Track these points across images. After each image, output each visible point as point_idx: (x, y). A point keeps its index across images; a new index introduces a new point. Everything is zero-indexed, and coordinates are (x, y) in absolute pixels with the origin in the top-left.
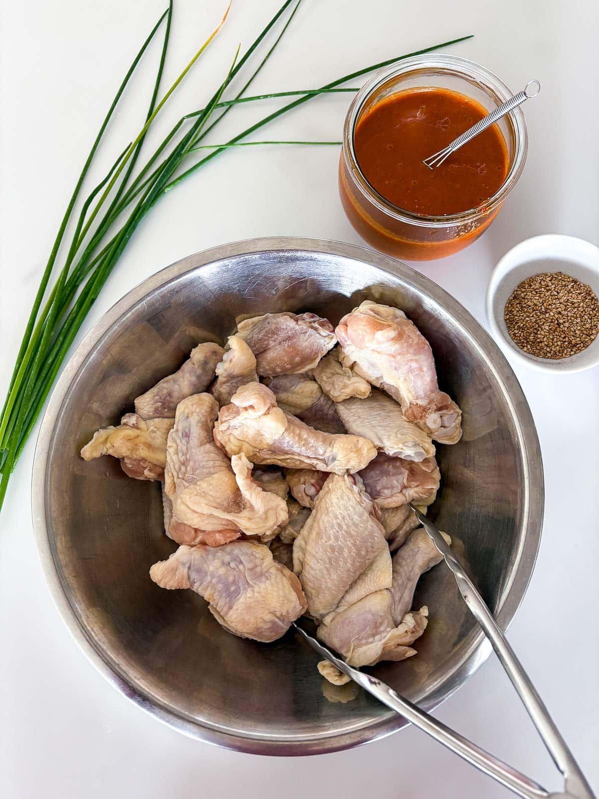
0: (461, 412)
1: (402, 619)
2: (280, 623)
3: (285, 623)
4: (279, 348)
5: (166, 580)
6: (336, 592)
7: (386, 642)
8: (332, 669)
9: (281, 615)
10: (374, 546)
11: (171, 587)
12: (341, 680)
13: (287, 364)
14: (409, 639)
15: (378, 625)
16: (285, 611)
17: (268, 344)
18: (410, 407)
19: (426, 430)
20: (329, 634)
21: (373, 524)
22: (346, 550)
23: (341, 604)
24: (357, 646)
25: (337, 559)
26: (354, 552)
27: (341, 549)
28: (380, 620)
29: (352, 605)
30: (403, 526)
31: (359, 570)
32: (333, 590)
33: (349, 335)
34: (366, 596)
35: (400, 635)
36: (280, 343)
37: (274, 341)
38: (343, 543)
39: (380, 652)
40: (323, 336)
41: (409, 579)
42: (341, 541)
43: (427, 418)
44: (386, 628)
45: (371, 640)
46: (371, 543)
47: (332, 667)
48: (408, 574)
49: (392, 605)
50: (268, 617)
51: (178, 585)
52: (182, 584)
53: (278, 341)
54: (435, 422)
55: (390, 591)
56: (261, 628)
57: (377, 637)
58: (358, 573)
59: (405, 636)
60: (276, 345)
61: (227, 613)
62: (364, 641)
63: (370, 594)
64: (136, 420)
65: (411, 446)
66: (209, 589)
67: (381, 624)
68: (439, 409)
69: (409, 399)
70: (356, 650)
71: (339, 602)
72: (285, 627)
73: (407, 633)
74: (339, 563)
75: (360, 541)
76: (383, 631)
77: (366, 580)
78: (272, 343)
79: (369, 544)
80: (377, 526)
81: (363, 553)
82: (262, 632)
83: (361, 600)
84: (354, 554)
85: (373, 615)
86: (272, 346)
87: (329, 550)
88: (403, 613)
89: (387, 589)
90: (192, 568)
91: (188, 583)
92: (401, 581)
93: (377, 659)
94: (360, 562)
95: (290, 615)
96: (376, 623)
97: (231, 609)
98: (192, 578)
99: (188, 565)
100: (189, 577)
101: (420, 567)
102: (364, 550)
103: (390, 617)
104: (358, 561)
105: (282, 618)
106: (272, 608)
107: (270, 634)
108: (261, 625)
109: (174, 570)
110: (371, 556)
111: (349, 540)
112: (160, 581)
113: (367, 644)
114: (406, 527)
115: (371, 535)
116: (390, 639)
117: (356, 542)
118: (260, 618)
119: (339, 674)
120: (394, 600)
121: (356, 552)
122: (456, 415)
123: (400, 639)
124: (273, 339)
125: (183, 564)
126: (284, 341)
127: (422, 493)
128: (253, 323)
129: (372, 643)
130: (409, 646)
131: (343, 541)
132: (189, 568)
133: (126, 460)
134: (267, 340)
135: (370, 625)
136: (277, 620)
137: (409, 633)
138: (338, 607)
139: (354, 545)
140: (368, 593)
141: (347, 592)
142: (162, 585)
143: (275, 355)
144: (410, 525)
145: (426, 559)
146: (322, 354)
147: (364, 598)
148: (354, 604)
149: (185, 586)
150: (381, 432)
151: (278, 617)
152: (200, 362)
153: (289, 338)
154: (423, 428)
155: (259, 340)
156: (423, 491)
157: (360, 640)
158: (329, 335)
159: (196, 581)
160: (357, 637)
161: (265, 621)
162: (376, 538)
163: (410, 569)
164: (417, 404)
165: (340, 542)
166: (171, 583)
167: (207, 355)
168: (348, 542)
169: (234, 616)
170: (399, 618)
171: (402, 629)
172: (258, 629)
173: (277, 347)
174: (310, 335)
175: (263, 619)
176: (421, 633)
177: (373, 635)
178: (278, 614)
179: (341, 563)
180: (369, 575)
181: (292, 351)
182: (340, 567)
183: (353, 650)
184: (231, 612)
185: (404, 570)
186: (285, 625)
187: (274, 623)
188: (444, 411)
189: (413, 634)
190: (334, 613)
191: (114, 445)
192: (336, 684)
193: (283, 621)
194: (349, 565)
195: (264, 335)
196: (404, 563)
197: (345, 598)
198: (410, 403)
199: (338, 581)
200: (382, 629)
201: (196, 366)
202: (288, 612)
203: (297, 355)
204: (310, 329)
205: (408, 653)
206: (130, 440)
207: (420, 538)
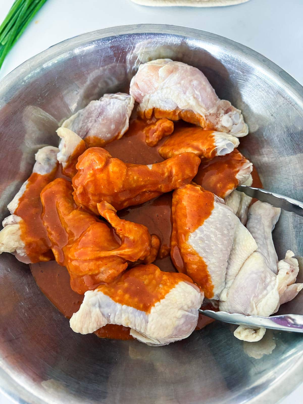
0: (240, 111)
1: (278, 268)
2: (190, 314)
3: (194, 313)
4: (96, 125)
5: (86, 326)
6: (220, 272)
7: (278, 287)
8: (247, 330)
9: (188, 308)
10: (231, 223)
11: (93, 329)
12: (259, 335)
13: (107, 134)
14: (293, 277)
15: (264, 279)
16: (190, 302)
17: (88, 127)
18: (206, 120)
19: (225, 130)
20: (231, 306)
21: (222, 208)
22: (212, 236)
23: (228, 280)
24: (257, 302)
25: (209, 246)
26: (219, 234)
27: (208, 237)
28: (263, 275)
29: (236, 276)
30: (241, 207)
31: (228, 246)
32: (217, 271)
33: (141, 89)
34: (243, 264)
35: (285, 277)
36: (96, 121)
37: (91, 122)
38: (207, 231)
39: (278, 297)
40: (123, 100)
41: (266, 238)
42: (205, 230)
43: (221, 121)
44: (271, 279)
45: (265, 292)
46: (227, 222)
47: (246, 329)
48: (263, 235)
49: (265, 260)
50: (180, 313)
51: (98, 325)
52: (100, 323)
53: (93, 121)
54: (228, 121)
55: (259, 252)
56: (178, 326)
57: (269, 288)
58: (229, 250)
59: (288, 277)
60: (93, 124)
61: (146, 329)
62: (260, 296)
63: (245, 261)
64: (13, 218)
65: (221, 141)
66: (123, 315)
67: (265, 277)
68: (226, 112)
69: (203, 113)
70: (259, 306)
71: (226, 279)
72: (195, 316)
73: (288, 274)
74: (212, 249)
75: (219, 224)
76: (270, 282)
77: (237, 253)
78: (90, 125)
79: (227, 223)
80: (226, 208)
81: (226, 232)
82: (180, 329)
83: (240, 269)
84: (220, 235)
85: (256, 273)
86: (91, 126)
87: (199, 242)
88: (276, 263)
89: (255, 251)
90: (103, 306)
91: (104, 319)
92: (262, 242)
93: (278, 304)
94: (227, 240)
95: (195, 304)
96: (262, 278)
97: (148, 322)
98: (106, 314)
99: (97, 305)
100: (103, 315)
101: (269, 226)
102: (225, 229)
103: (268, 269)
104: (225, 240)
105: (190, 309)
106: (179, 305)
107: (187, 327)
108: (177, 323)
109: (89, 313)
110: (232, 233)
111: (211, 227)
112: (82, 328)
113: (264, 296)
114: (244, 207)
115: (225, 215)
116: (280, 284)
117: (216, 226)
118: (174, 317)
119: (255, 331)
120: (264, 256)
121: (220, 233)
122: (238, 114)
123: (286, 280)
124: (90, 121)
125: (94, 305)
126: (97, 118)
127: (244, 174)
128: (71, 121)
129: (267, 294)
130: (295, 283)
131: (207, 230)
132: (100, 307)
133: (18, 251)
134: (86, 125)
135: (258, 282)
136: (187, 313)
137: (290, 273)
138: (226, 283)
139: (217, 229)
140: (243, 261)
141: (227, 268)
142: (84, 332)
143: (95, 132)
144: (245, 204)
145: (269, 219)
146: (128, 114)
147: (242, 266)
148: (237, 275)
149: (104, 324)
150: (195, 143)
151: (186, 311)
152: (44, 160)
153: (100, 114)
154: (221, 130)
155: (80, 129)
156: (244, 172)
157: (258, 296)
158: (127, 98)
159: (109, 314)
160: (253, 295)
161: (179, 319)
162: (229, 217)
163: (263, 230)
164: (210, 114)
165: (205, 232)
166: (91, 326)
167: (48, 153)
168: (211, 229)
169: (153, 327)
170: (275, 268)
171: (282, 273)
172: (176, 328)
173: (94, 125)
174: (114, 103)
175: (175, 317)
176: (298, 270)
177: (265, 288)
178: (186, 307)
179: (213, 248)
180: (237, 248)
181: (106, 122)
182: (214, 250)
183: (256, 307)
184: (149, 325)
185: (259, 233)
186: (195, 314)
187: (187, 316)
188: (230, 113)
189: (293, 272)
190: (226, 290)
191: (3, 242)
192: (257, 341)
193: (191, 312)
194: (220, 246)
195: (82, 124)
196: (256, 230)
197: (228, 274)
198: (205, 116)
199: (218, 262)
200: (268, 280)
201: (43, 164)
202: (193, 303)
203: (111, 124)
204: (112, 99)
205: (298, 288)
206: (14, 233)
207: (257, 209)
